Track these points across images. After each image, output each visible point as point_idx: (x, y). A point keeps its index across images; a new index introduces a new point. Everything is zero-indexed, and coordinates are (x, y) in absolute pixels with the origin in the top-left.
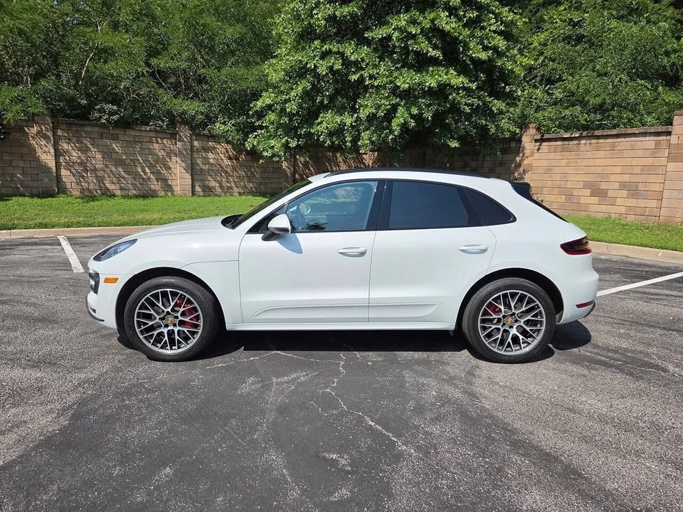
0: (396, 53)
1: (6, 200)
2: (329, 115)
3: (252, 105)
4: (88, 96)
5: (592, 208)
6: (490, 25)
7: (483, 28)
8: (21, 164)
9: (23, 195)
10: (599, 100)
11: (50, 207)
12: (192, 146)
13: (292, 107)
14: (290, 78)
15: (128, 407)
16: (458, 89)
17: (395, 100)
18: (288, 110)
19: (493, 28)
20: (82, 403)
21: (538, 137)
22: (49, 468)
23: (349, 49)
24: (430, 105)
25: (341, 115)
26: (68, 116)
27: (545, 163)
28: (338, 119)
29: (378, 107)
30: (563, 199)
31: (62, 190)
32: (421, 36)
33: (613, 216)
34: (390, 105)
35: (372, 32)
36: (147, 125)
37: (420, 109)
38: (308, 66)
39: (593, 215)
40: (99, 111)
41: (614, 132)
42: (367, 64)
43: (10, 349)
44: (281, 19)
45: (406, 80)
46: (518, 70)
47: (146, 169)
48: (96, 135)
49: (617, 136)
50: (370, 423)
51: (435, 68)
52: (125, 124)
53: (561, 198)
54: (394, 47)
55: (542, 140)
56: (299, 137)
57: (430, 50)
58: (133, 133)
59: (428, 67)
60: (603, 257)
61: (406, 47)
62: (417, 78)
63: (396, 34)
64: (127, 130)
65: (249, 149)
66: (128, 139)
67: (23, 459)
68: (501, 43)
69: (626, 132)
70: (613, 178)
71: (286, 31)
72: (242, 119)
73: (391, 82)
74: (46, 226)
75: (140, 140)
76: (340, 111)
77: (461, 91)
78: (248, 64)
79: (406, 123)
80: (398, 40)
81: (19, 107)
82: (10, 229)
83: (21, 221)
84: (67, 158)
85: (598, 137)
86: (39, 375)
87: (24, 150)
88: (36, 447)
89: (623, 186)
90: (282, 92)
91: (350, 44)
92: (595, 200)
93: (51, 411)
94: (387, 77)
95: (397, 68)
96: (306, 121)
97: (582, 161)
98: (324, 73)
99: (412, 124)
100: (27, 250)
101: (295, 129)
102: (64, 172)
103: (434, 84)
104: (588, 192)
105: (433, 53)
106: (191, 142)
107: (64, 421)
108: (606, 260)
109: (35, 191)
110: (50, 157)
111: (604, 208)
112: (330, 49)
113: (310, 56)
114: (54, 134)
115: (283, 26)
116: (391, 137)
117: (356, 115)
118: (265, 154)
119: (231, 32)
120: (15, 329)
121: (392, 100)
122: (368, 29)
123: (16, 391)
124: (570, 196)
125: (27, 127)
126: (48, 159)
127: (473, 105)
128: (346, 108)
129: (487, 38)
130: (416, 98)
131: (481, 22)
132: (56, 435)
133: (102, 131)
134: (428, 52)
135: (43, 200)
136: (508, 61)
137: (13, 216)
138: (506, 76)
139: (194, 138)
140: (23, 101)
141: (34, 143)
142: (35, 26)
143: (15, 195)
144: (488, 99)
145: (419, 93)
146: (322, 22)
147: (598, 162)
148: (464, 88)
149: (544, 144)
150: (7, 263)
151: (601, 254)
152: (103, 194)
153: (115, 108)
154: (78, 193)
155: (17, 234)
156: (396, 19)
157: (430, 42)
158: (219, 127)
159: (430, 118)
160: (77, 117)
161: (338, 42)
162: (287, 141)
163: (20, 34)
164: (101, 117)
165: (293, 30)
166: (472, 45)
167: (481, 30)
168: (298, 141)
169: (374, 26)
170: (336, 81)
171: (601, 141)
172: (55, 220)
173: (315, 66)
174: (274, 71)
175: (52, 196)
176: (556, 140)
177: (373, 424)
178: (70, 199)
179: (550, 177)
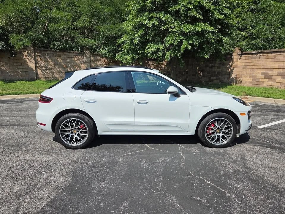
0: (183, 16)
1: (16, 82)
2: (152, 44)
3: (117, 41)
4: (48, 38)
5: (265, 84)
6: (223, 4)
7: (220, 5)
8: (21, 67)
9: (22, 80)
10: (265, 37)
11: (34, 85)
12: (91, 59)
13: (136, 41)
14: (135, 29)
15: (96, 173)
16: (209, 32)
17: (182, 38)
18: (134, 43)
19: (224, 5)
20: (75, 171)
21: (240, 53)
22: (71, 203)
23: (161, 16)
24: (197, 39)
25: (157, 45)
26: (40, 47)
27: (243, 64)
28: (156, 47)
29: (174, 41)
30: (251, 80)
31: (38, 78)
32: (193, 9)
33: (275, 87)
34: (180, 39)
35: (171, 8)
36: (72, 50)
37: (193, 41)
38: (144, 23)
39: (265, 87)
40: (53, 45)
41: (275, 50)
42: (169, 22)
43: (35, 146)
44: (131, 3)
45: (187, 28)
46: (234, 24)
47: (72, 69)
48: (51, 55)
49: (277, 52)
50: (208, 182)
51: (199, 23)
52: (63, 50)
53: (250, 79)
54: (182, 14)
55: (242, 54)
56: (138, 54)
57: (198, 15)
58: (66, 54)
59: (196, 23)
60: (275, 105)
61: (187, 14)
62: (193, 27)
63: (183, 8)
64: (64, 53)
65: (116, 60)
66: (64, 56)
67: (57, 198)
68: (228, 11)
69: (281, 50)
70: (275, 70)
71: (133, 8)
72: (112, 47)
73: (181, 29)
74: (33, 93)
75: (69, 57)
76: (157, 43)
77: (210, 33)
78: (114, 23)
79: (187, 47)
80: (183, 11)
81: (21, 43)
82: (19, 94)
83: (23, 91)
84: (40, 64)
85: (268, 53)
86: (51, 158)
87: (23, 61)
88: (62, 192)
89: (279, 74)
90: (131, 35)
91: (162, 13)
92: (266, 80)
93: (63, 175)
94: (179, 27)
95: (182, 24)
96: (142, 48)
97: (260, 63)
98: (151, 26)
99: (190, 48)
100: (29, 103)
101: (137, 51)
102: (39, 71)
103: (200, 30)
104: (263, 76)
105: (199, 16)
106: (90, 57)
107: (70, 180)
108: (277, 106)
109: (27, 78)
110: (33, 64)
111: (270, 84)
112: (153, 16)
113: (144, 19)
114: (35, 54)
115: (132, 6)
116: (180, 54)
117: (164, 45)
118: (123, 62)
119: (108, 10)
120: (34, 137)
121: (181, 37)
122: (169, 6)
123: (44, 165)
124: (254, 78)
125: (23, 51)
126: (32, 65)
127: (215, 39)
128: (159, 42)
129: (222, 9)
130: (191, 36)
131: (218, 3)
132: (69, 186)
133: (54, 53)
134: (197, 16)
135: (31, 82)
136: (230, 20)
137: (19, 89)
138: (229, 26)
139: (91, 55)
140: (22, 41)
141: (26, 58)
142: (27, 9)
143: (19, 80)
144: (221, 37)
145: (192, 34)
146: (149, 4)
147: (268, 63)
148: (212, 32)
149: (243, 56)
150: (21, 109)
151: (273, 104)
152: (54, 80)
153: (60, 43)
154: (44, 79)
155: (22, 97)
156: (182, 2)
157: (197, 12)
158: (102, 51)
159: (197, 45)
160: (43, 47)
161: (157, 13)
162: (133, 56)
163: (21, 12)
164: (53, 47)
165: (136, 8)
166: (215, 13)
167: (219, 6)
168: (138, 56)
169: (172, 5)
170: (155, 30)
171: (269, 54)
172: (37, 90)
173: (147, 23)
174: (127, 26)
175: (34, 80)
176: (249, 54)
177: (209, 183)
178: (41, 82)
179: (246, 70)
